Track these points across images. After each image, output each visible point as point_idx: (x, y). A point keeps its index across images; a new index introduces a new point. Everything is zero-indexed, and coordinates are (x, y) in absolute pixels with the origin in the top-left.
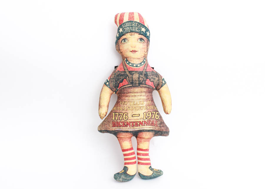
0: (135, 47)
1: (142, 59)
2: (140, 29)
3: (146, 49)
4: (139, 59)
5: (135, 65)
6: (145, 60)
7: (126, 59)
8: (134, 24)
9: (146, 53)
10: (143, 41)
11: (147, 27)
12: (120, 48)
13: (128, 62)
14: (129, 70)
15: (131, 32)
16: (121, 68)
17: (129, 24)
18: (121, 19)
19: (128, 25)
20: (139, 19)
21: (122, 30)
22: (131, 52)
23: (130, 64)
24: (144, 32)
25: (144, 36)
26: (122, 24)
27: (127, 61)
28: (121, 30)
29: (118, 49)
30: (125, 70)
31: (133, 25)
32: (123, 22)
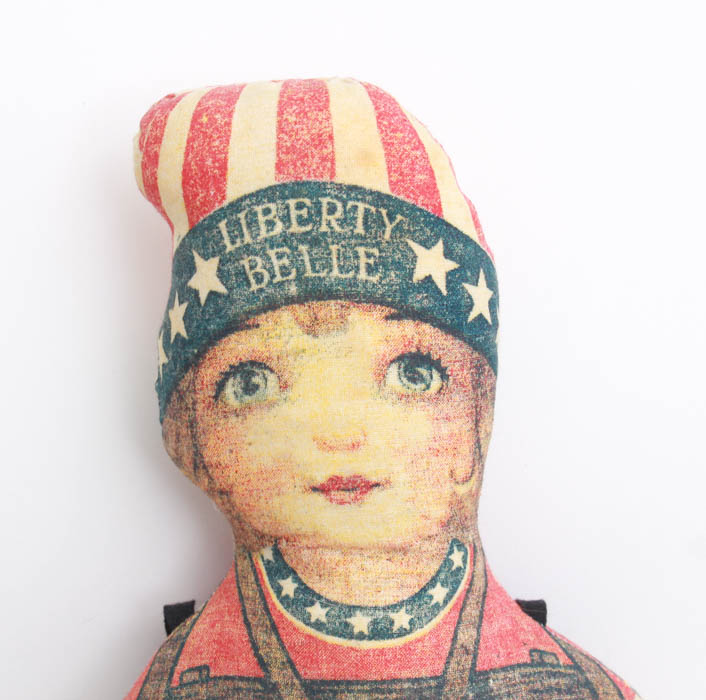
0: (354, 446)
1: (432, 547)
2: (398, 266)
3: (466, 449)
4: (404, 550)
5: (360, 623)
6: (457, 558)
7: (268, 554)
8: (332, 210)
9: (462, 490)
10: (436, 383)
11: (468, 230)
12: (209, 456)
13: (289, 587)
14: (311, 674)
15: (314, 293)
16: (224, 645)
17: (286, 219)
18: (201, 166)
19: (270, 224)
20: (380, 152)
21: (222, 275)
22: (321, 490)
23: (317, 612)
24: (441, 284)
25: (442, 326)
26: (216, 218)
27: (281, 568)
28: (206, 278)
29: (187, 459)
30: (262, 664)
31: (330, 222)
32: (221, 191)
